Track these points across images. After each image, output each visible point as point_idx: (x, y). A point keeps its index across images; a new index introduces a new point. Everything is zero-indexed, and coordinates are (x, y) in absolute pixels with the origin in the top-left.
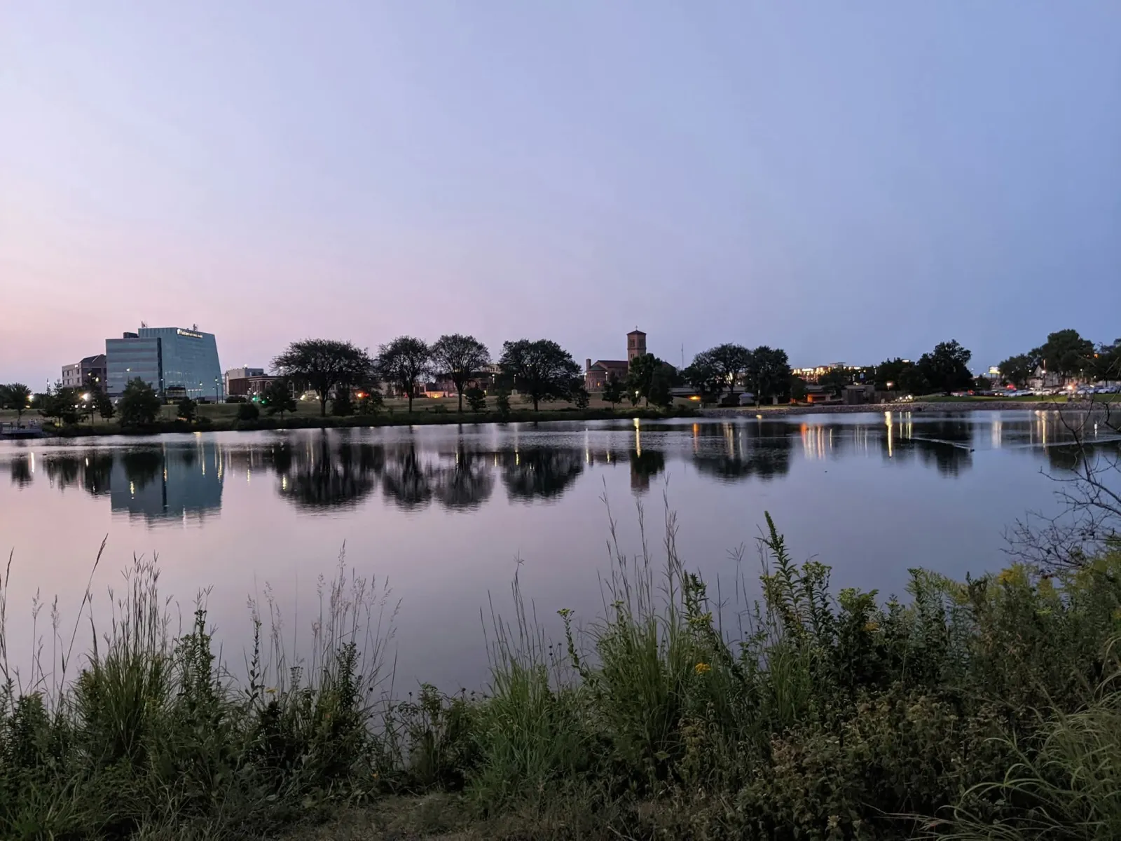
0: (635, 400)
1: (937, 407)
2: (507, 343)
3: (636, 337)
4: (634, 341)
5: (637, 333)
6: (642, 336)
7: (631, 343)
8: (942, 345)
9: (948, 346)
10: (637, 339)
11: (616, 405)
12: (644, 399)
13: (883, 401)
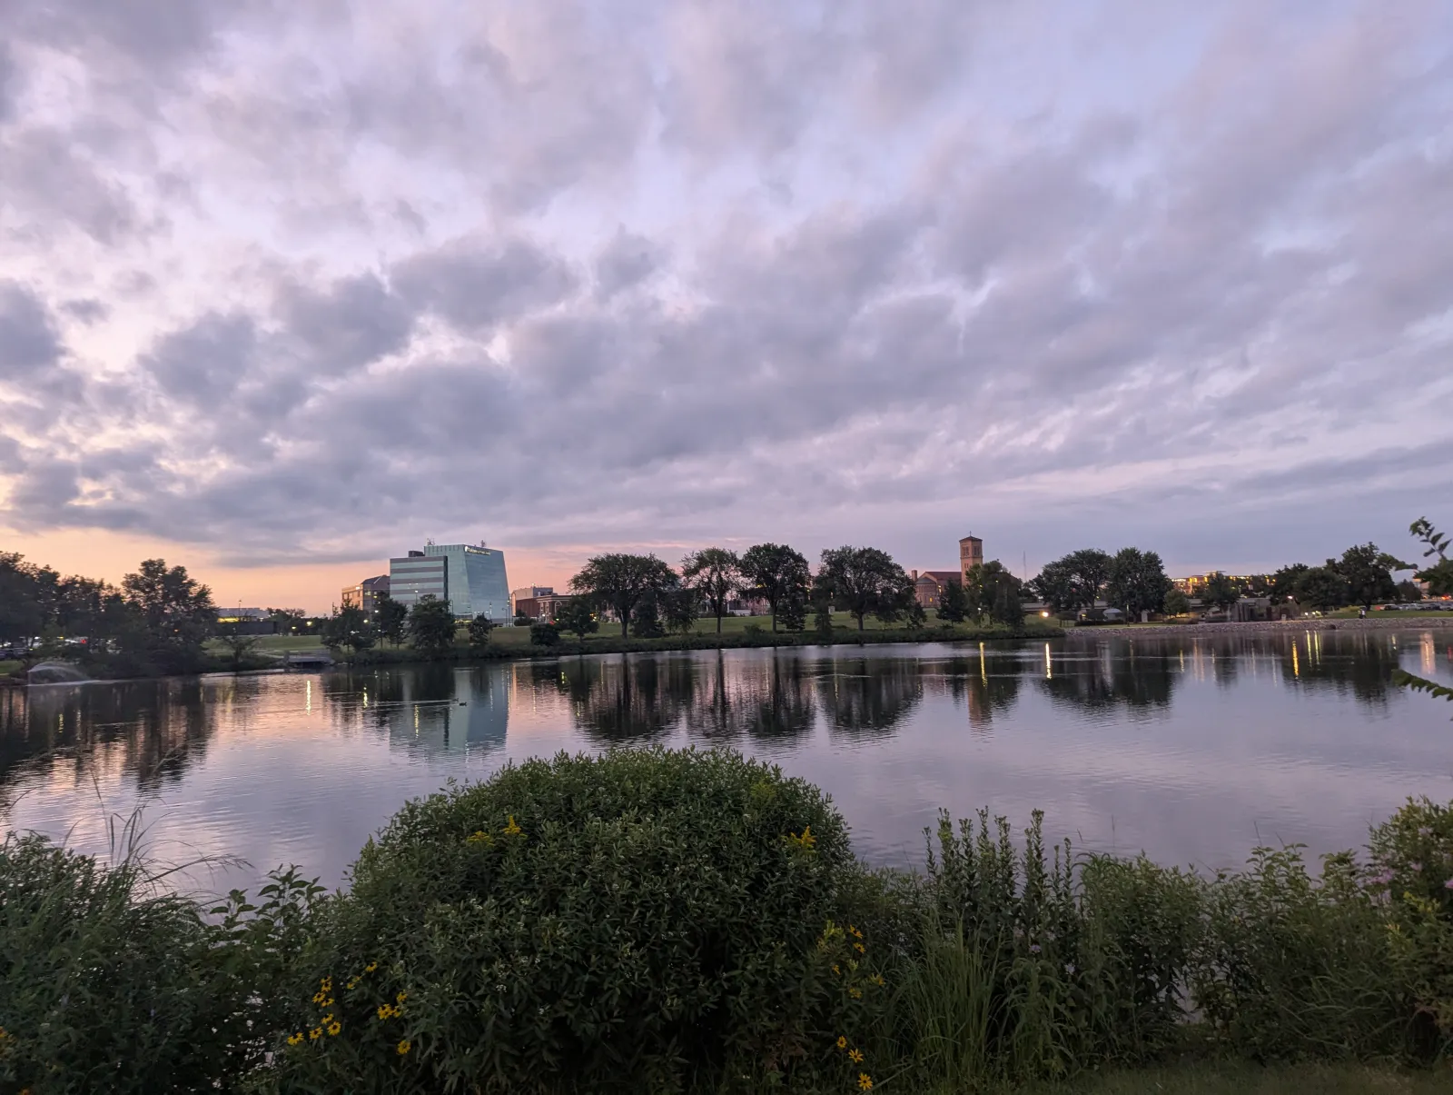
0: (978, 619)
1: (1354, 624)
2: (825, 552)
3: (969, 544)
4: (967, 549)
5: (972, 539)
6: (976, 544)
7: (964, 551)
8: (1355, 551)
9: (1364, 550)
10: (972, 546)
11: (956, 625)
12: (987, 617)
13: (1284, 617)
